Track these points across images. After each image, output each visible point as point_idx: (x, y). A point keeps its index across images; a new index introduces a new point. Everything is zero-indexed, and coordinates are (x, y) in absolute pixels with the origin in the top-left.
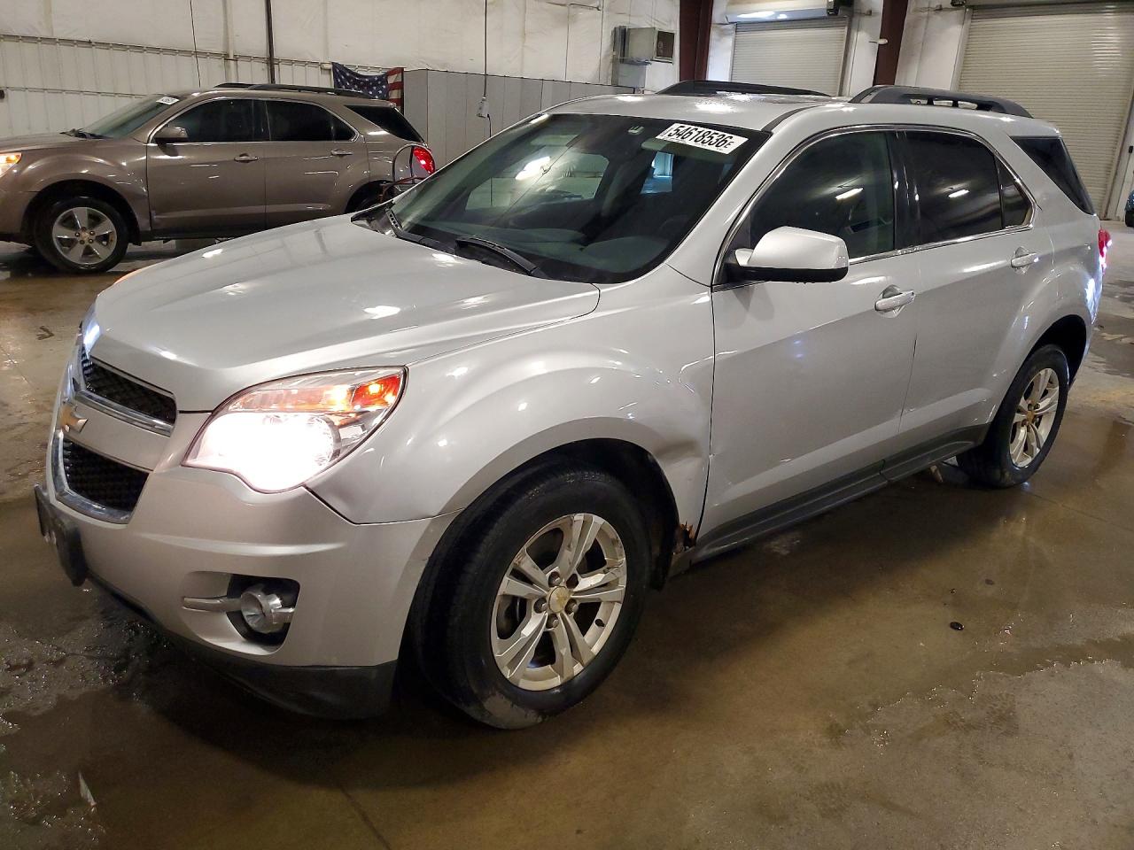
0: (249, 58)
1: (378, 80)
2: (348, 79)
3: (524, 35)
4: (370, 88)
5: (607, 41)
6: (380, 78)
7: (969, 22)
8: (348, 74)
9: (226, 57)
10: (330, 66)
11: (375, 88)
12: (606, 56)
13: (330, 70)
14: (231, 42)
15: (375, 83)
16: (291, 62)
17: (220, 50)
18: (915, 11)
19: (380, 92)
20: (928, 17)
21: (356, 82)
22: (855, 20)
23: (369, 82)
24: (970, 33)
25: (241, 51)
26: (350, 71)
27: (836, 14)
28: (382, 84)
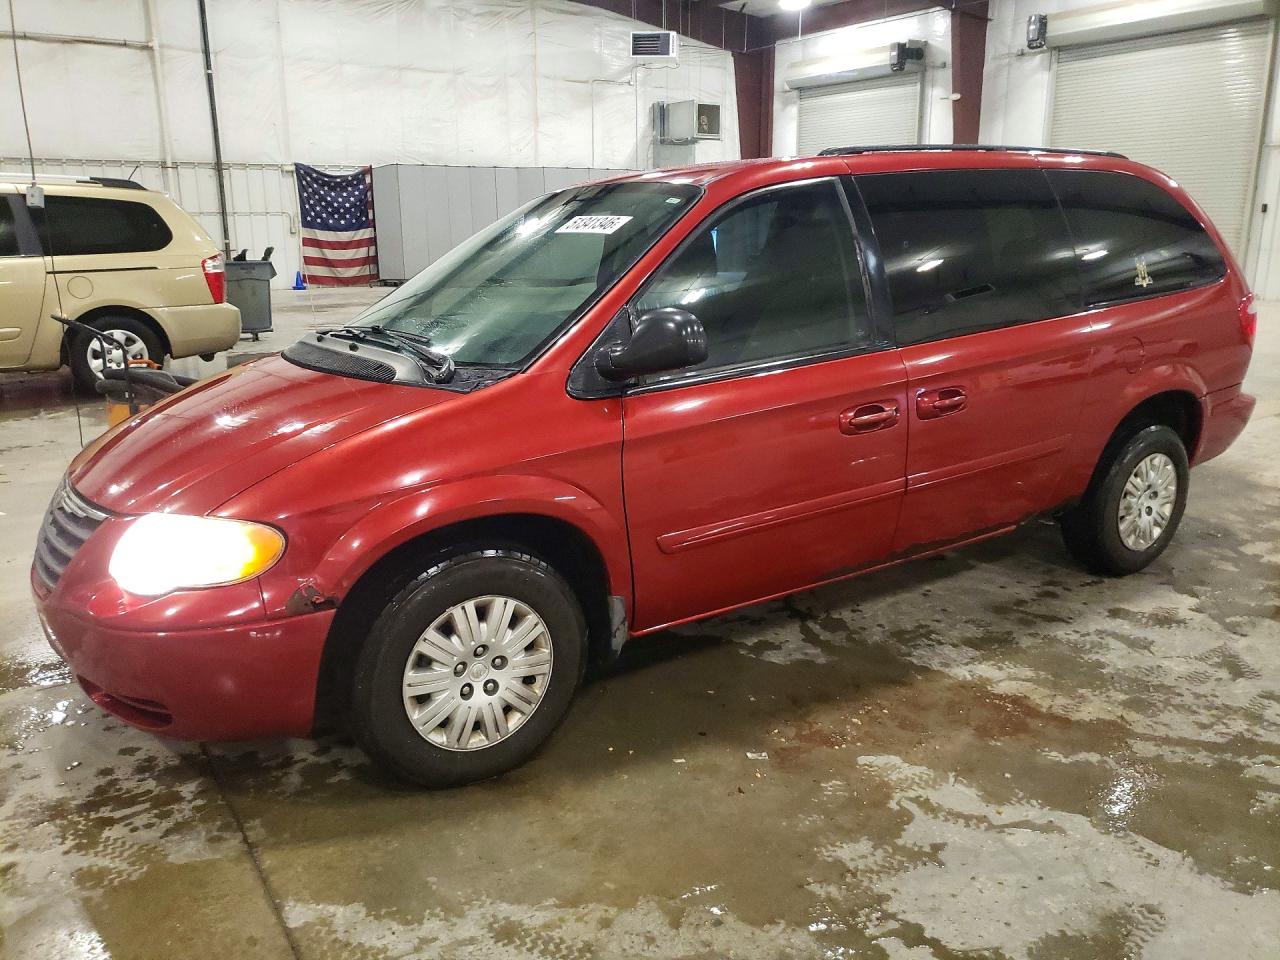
0: (192, 165)
1: (353, 180)
2: (315, 180)
3: (536, 120)
4: (344, 189)
5: (644, 120)
6: (355, 177)
7: (1055, 66)
8: (314, 175)
9: (164, 166)
10: (293, 168)
11: (350, 189)
12: (644, 137)
13: (292, 172)
14: (167, 146)
15: (350, 184)
16: (244, 166)
17: (156, 157)
18: (994, 58)
19: (357, 193)
20: (1009, 64)
21: (325, 184)
22: (929, 74)
23: (340, 183)
24: (1058, 79)
25: (181, 157)
26: (316, 172)
27: (902, 69)
28: (358, 185)
